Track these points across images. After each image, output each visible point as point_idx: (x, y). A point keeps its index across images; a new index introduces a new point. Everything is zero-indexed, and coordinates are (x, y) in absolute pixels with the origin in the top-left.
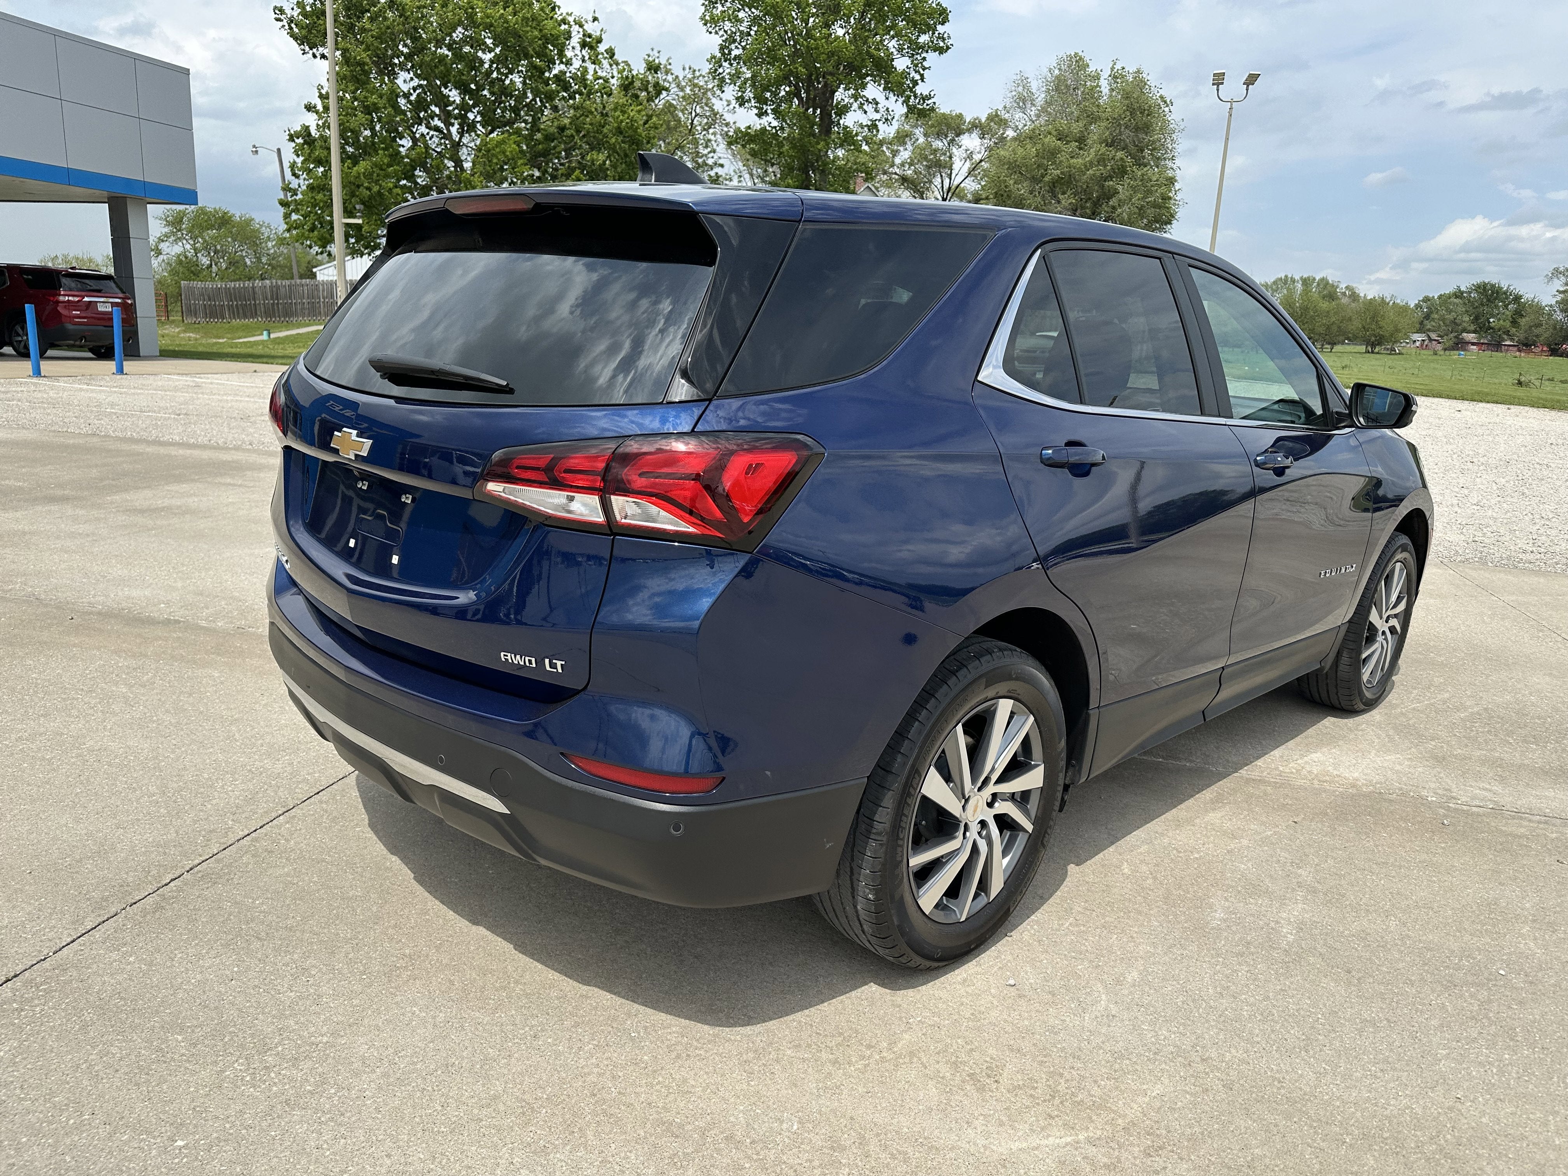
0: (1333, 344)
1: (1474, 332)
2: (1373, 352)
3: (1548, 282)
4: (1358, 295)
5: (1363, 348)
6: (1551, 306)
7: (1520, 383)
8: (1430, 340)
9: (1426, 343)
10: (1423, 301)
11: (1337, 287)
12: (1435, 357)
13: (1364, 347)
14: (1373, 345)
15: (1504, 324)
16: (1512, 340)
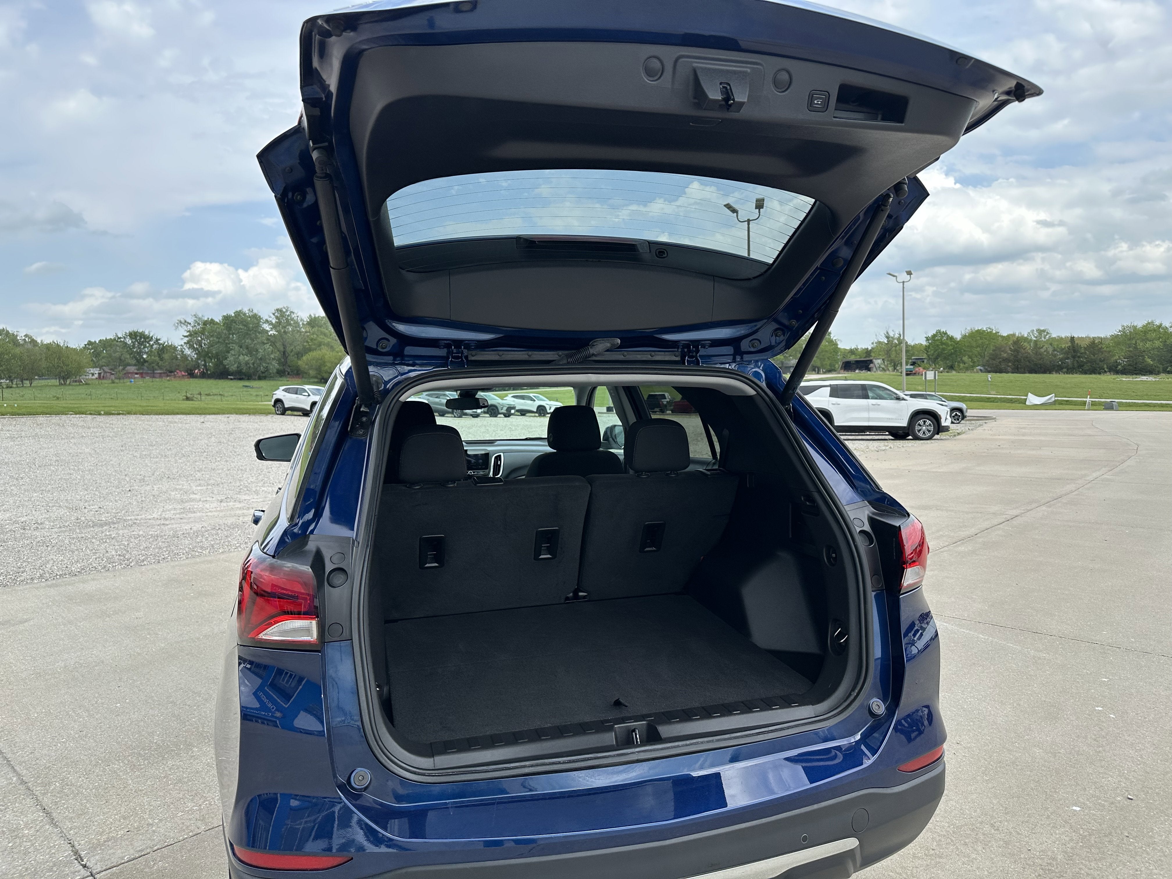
0: (31, 380)
1: (135, 365)
2: (65, 384)
3: (176, 329)
4: (36, 342)
5: (56, 382)
6: (182, 345)
7: (188, 399)
8: (105, 372)
9: (102, 375)
10: (88, 344)
11: (17, 336)
12: (113, 385)
13: (58, 381)
14: (65, 378)
15: (155, 359)
16: (161, 369)
